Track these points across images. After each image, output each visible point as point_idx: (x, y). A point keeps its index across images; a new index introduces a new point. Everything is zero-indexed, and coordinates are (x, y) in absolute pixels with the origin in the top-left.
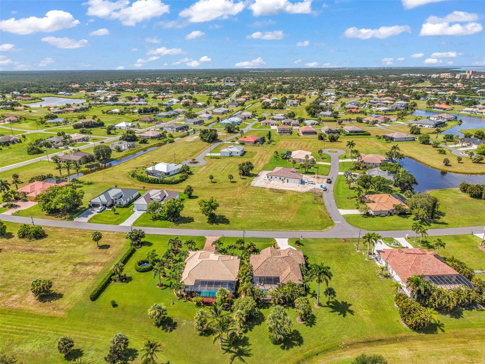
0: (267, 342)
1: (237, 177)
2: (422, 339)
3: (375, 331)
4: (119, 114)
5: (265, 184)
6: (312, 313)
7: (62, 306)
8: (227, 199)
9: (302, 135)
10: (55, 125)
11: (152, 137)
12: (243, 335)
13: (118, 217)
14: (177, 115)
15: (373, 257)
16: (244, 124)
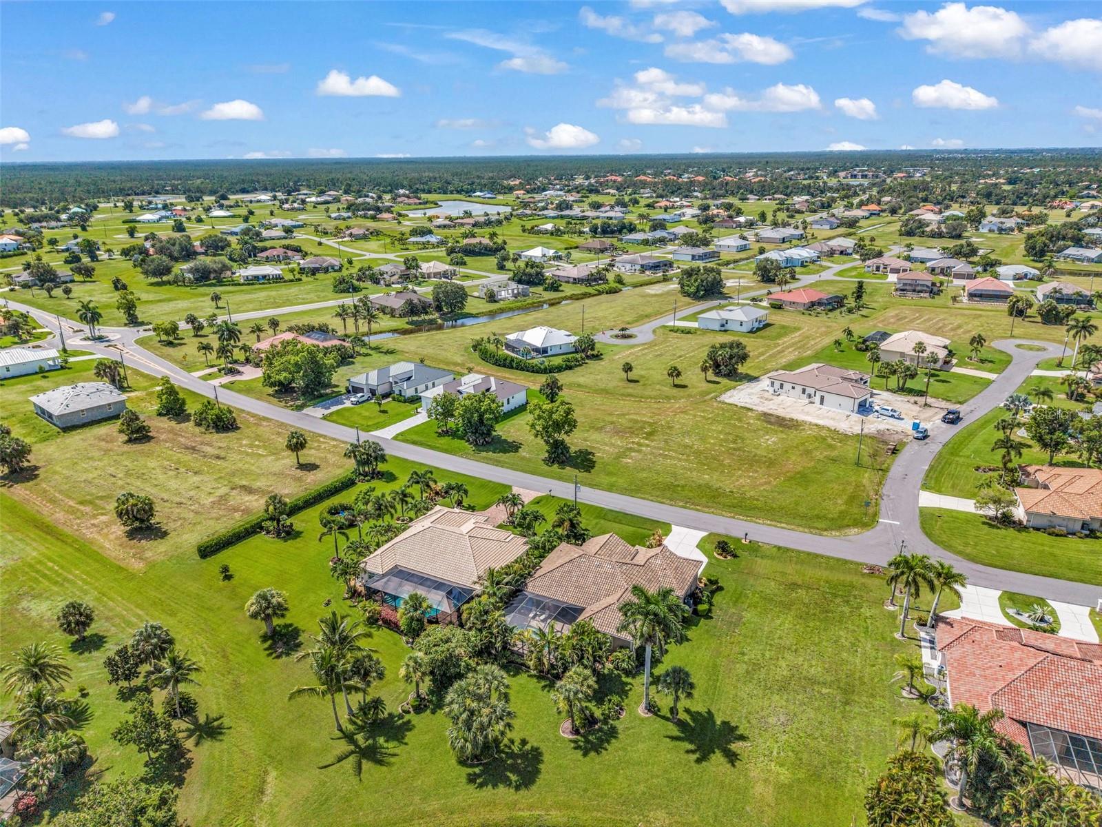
1: (694, 377)
4: (552, 234)
5: (757, 401)
7: (148, 554)
9: (965, 299)
11: (575, 279)
13: (383, 417)
15: (923, 634)
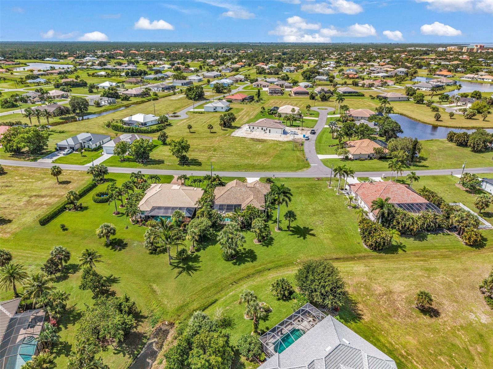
0: (219, 259)
1: (217, 128)
2: (381, 258)
3: (333, 251)
4: (105, 76)
5: (246, 135)
6: (271, 236)
7: (9, 230)
8: (203, 146)
9: (293, 95)
10: (36, 84)
11: (135, 95)
12: (195, 254)
13: (85, 159)
14: (166, 78)
15: (344, 192)
16: (235, 86)
